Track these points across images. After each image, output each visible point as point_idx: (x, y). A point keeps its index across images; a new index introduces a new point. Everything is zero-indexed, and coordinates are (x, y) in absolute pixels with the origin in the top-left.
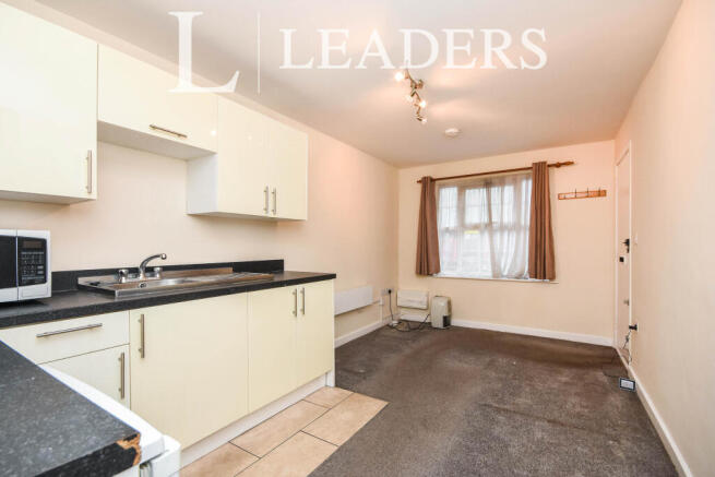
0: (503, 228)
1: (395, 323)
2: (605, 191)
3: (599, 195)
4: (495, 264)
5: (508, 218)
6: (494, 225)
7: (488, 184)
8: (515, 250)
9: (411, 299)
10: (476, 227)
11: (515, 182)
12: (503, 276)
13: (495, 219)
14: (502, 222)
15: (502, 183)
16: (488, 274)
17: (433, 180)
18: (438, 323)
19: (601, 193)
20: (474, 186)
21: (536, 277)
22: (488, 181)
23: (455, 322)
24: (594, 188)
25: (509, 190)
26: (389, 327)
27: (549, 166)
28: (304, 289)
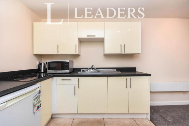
28: (131, 78)
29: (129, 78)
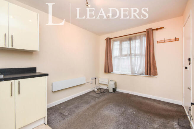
0: (135, 55)
1: (96, 90)
2: (178, 39)
3: (175, 40)
4: (132, 69)
5: (137, 52)
6: (132, 54)
7: (130, 39)
8: (140, 64)
9: (103, 81)
10: (126, 55)
11: (140, 38)
12: (135, 74)
13: (133, 52)
14: (135, 53)
15: (135, 38)
16: (130, 73)
17: (110, 39)
18: (111, 90)
19: (176, 40)
20: (125, 40)
21: (147, 75)
22: (130, 38)
23: (118, 90)
24: (173, 37)
25: (138, 41)
26: (94, 91)
27: (153, 30)
28: (19, 82)
29: (17, 81)
